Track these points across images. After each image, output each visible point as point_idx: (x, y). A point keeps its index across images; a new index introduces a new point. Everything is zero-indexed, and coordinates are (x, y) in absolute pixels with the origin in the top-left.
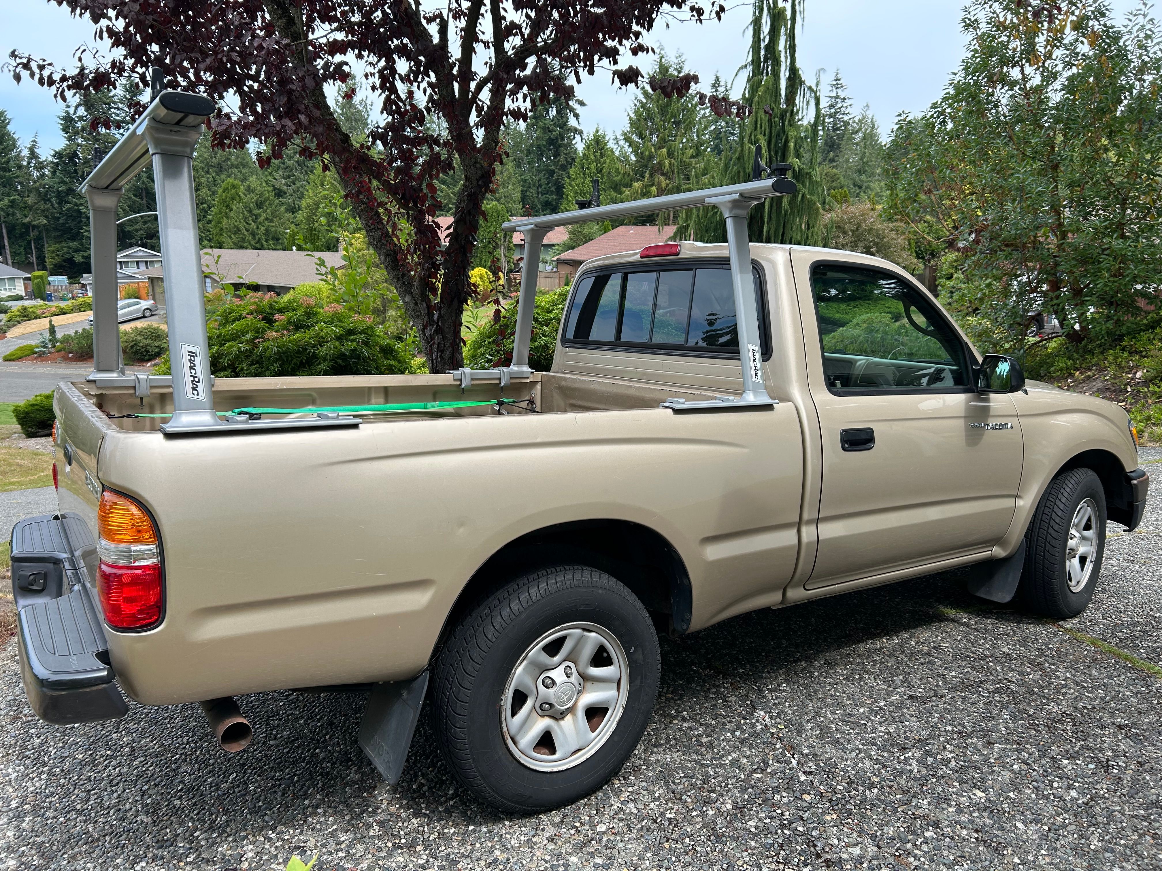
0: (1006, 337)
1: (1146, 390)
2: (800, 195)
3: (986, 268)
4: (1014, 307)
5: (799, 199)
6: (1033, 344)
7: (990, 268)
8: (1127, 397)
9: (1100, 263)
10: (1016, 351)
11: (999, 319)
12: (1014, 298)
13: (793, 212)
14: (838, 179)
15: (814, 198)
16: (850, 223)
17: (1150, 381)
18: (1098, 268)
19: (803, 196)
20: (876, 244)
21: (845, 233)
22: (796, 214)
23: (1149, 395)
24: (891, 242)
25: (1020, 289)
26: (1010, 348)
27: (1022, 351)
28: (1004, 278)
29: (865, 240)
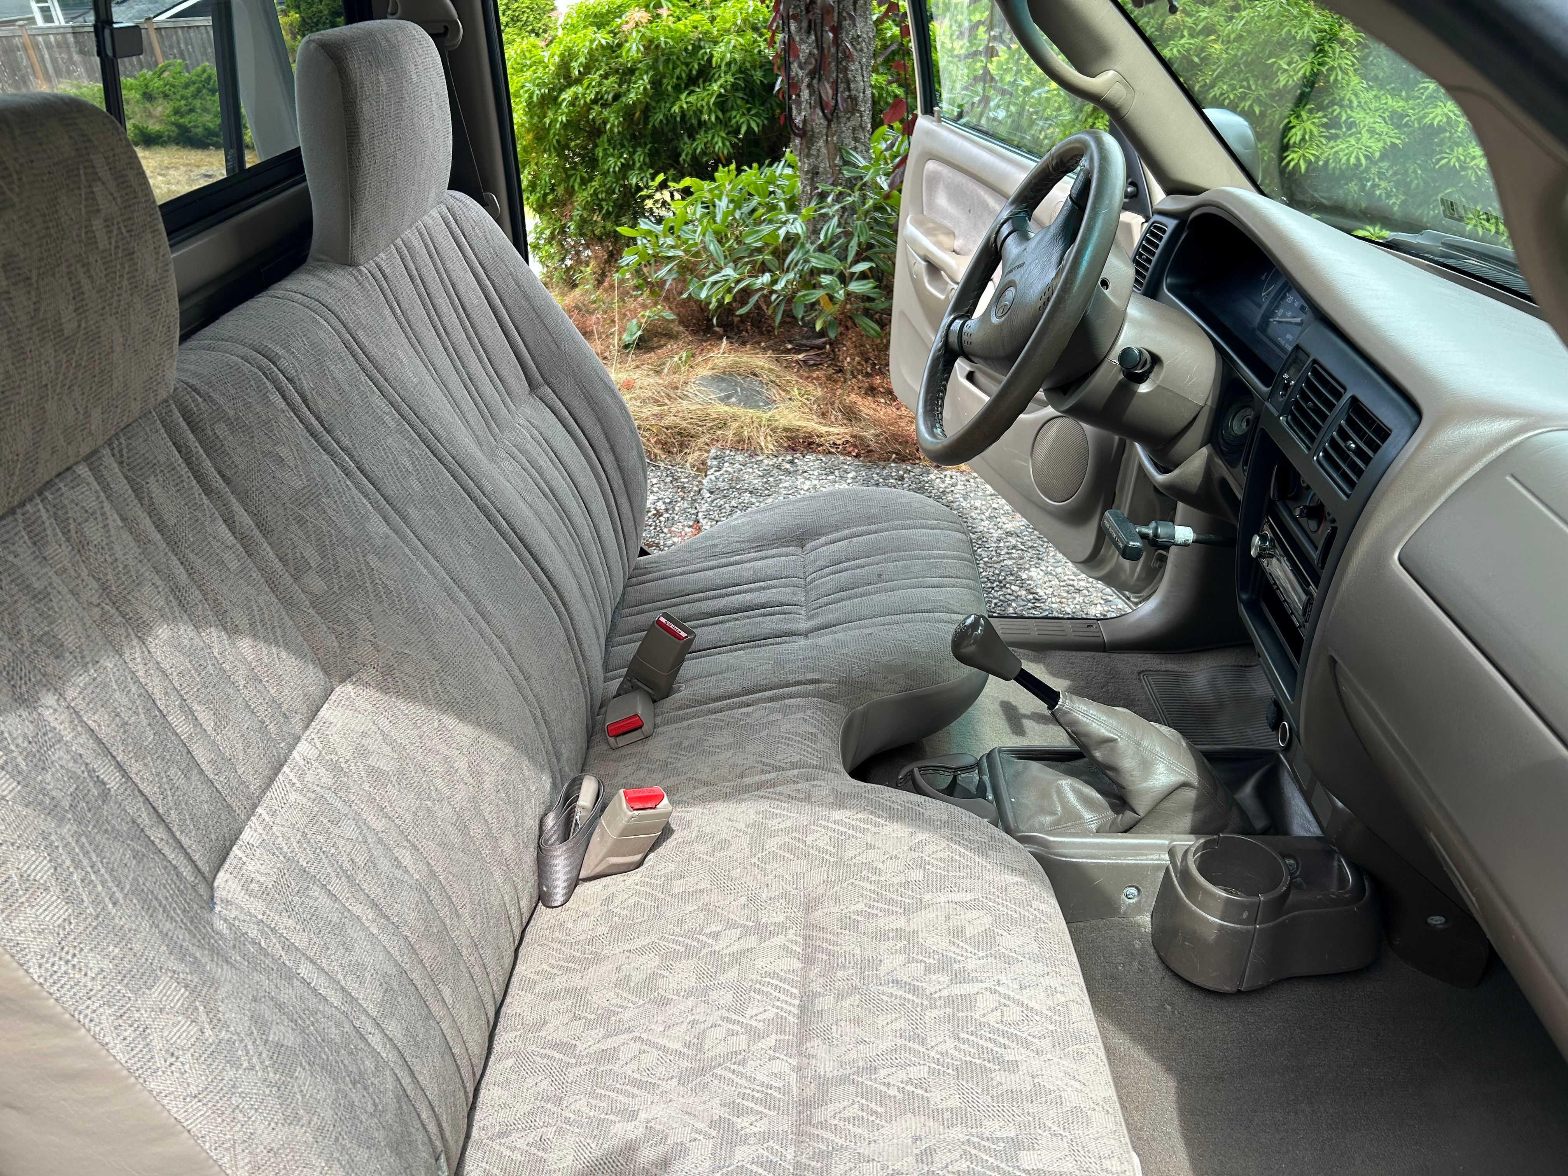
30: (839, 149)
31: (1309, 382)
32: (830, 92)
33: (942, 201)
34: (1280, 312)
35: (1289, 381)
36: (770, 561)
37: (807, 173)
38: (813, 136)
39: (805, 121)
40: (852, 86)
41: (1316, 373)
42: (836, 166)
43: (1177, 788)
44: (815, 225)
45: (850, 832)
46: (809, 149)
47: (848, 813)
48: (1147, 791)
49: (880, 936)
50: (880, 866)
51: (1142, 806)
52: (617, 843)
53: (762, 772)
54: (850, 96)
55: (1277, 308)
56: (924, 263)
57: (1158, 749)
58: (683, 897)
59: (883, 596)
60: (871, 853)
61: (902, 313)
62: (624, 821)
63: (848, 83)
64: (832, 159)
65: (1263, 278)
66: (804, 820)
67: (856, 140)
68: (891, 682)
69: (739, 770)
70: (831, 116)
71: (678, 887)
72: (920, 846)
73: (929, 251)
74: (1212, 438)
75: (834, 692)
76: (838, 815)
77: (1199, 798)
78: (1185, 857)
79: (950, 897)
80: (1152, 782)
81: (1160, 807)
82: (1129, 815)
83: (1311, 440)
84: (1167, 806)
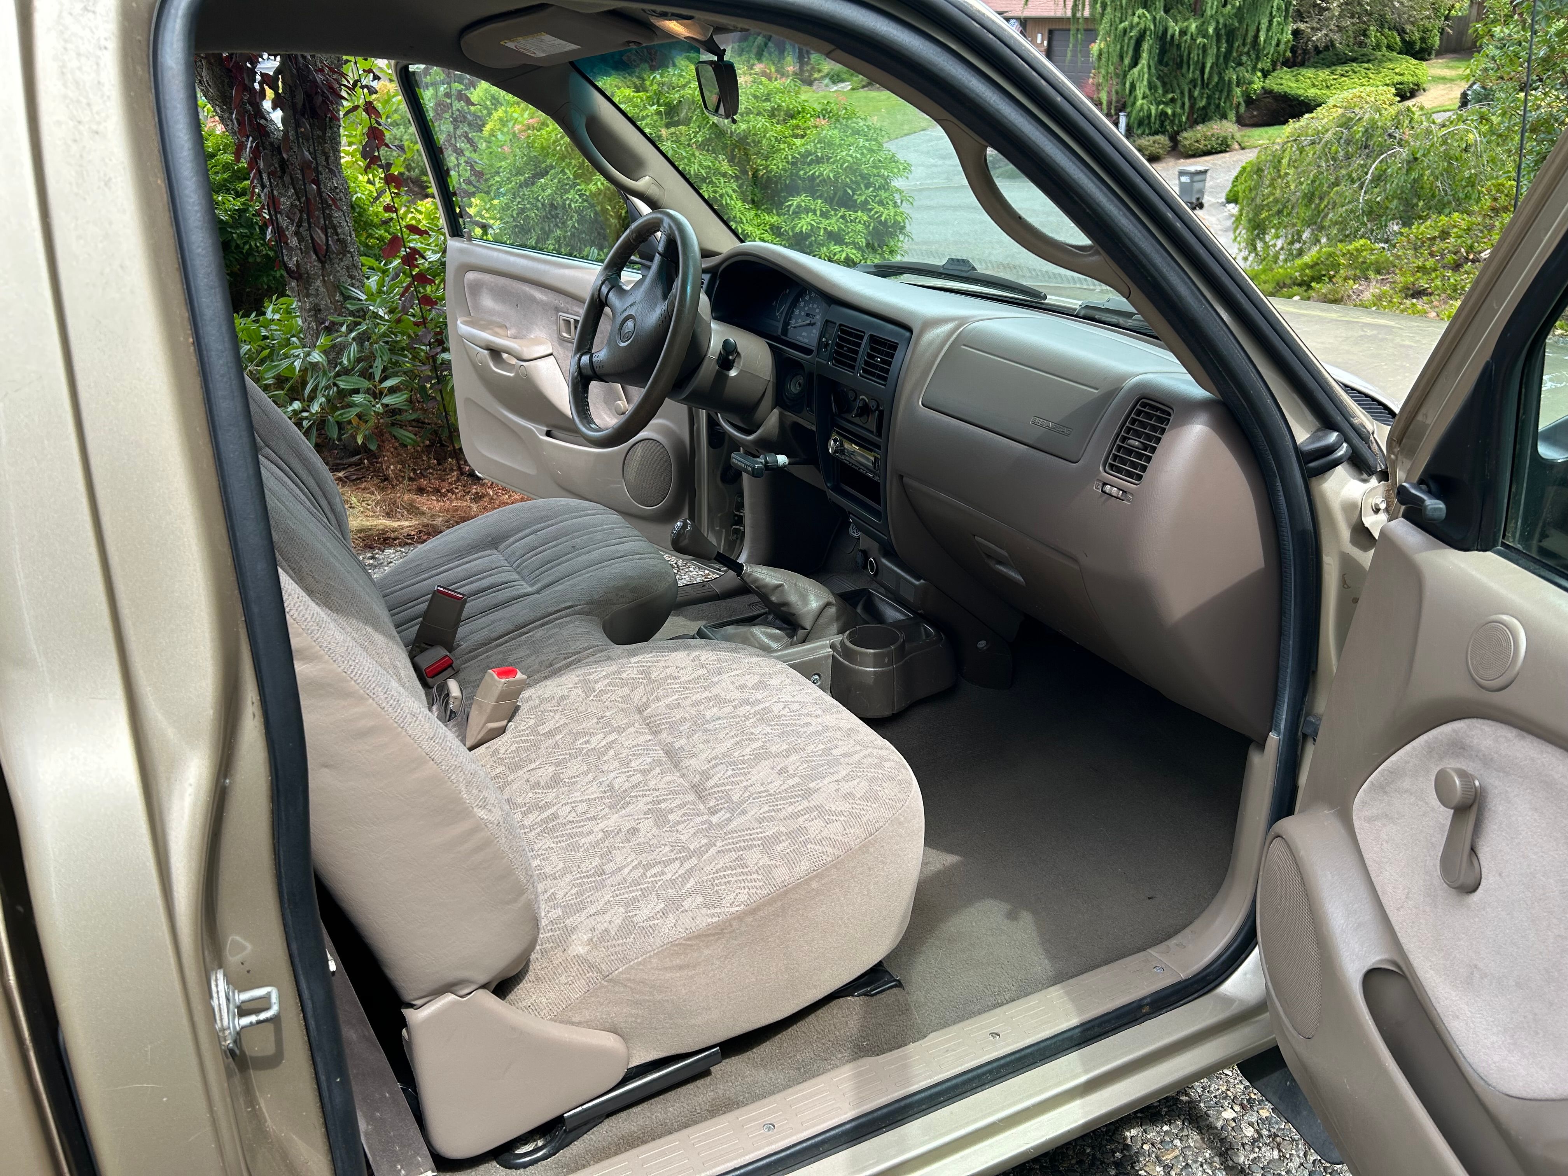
30: (337, 287)
31: (840, 338)
32: (323, 236)
33: (488, 302)
34: (793, 322)
35: (827, 342)
36: (475, 562)
37: (310, 310)
38: (309, 277)
39: (298, 265)
40: (339, 231)
41: (843, 331)
42: (338, 301)
43: (824, 608)
44: (334, 352)
45: (649, 664)
46: (307, 289)
47: (642, 657)
48: (808, 612)
49: (698, 703)
50: (677, 674)
51: (808, 624)
52: (496, 708)
53: (565, 659)
54: (338, 240)
55: (790, 319)
56: (486, 352)
57: (807, 586)
58: (550, 734)
59: (585, 557)
60: (668, 670)
61: (468, 400)
62: (500, 688)
63: (334, 228)
64: (331, 296)
65: (774, 304)
66: (614, 668)
67: (352, 277)
68: (622, 597)
69: (547, 663)
70: (324, 257)
71: (543, 729)
72: (698, 658)
73: (491, 342)
74: (780, 400)
75: (587, 610)
76: (634, 660)
77: (837, 611)
78: (842, 643)
79: (729, 674)
80: (809, 607)
81: (818, 622)
82: (801, 633)
83: (853, 367)
84: (821, 621)
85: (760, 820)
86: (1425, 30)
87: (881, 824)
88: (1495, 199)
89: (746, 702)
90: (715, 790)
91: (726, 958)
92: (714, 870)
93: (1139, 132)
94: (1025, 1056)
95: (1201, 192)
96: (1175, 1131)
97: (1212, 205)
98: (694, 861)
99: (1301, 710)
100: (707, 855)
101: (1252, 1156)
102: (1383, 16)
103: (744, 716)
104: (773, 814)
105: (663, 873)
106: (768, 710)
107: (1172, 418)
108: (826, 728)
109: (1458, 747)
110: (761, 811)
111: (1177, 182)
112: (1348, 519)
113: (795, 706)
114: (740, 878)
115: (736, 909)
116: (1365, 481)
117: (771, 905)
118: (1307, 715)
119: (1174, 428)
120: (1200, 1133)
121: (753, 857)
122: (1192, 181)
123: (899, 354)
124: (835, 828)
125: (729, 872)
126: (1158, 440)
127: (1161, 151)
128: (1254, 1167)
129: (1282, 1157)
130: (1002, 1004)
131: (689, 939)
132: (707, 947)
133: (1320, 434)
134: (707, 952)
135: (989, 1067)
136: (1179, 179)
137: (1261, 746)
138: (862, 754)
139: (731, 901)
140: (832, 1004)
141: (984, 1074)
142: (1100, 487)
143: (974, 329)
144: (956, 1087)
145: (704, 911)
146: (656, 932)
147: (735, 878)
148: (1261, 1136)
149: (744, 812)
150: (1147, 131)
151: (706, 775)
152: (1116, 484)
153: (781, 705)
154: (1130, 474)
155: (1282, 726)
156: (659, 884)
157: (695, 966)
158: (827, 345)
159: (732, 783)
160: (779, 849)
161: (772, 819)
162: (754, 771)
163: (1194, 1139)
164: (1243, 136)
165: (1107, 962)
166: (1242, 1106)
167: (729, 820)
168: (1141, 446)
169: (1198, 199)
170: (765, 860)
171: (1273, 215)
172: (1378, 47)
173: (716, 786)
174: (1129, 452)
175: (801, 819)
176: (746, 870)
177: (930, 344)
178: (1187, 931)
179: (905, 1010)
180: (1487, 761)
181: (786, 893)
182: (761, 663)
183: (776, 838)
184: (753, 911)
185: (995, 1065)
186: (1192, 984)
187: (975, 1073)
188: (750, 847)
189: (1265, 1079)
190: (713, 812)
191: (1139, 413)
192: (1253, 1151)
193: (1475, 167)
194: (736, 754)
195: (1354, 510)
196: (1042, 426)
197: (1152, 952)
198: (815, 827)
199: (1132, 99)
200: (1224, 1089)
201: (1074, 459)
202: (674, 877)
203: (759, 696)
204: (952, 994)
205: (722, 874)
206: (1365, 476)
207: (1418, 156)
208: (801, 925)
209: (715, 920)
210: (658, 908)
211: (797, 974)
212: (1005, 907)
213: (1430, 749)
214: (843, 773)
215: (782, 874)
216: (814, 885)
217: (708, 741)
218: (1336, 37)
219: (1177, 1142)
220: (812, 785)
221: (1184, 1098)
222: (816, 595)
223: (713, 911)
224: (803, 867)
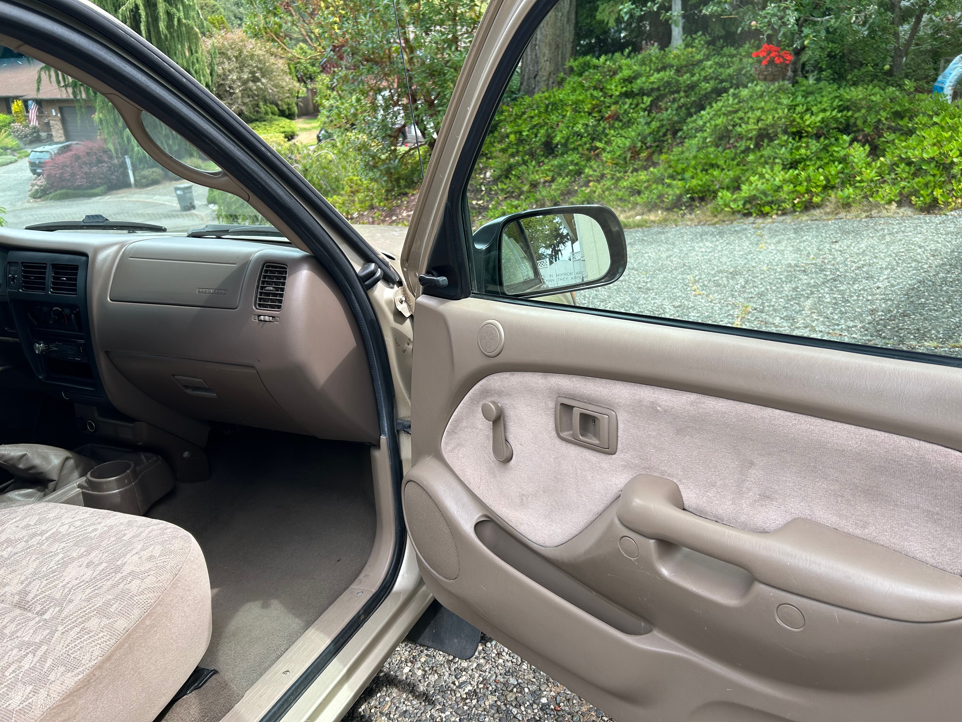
0: (382, 150)
1: (496, 187)
2: (176, 20)
3: (353, 83)
4: (383, 121)
5: (176, 23)
6: (404, 154)
7: (356, 83)
8: (483, 196)
9: (445, 74)
10: (392, 162)
11: (373, 133)
12: (382, 112)
13: (172, 37)
14: (218, 9)
15: (191, 22)
16: (232, 49)
17: (498, 179)
18: (445, 79)
19: (179, 20)
20: (260, 69)
21: (229, 59)
22: (176, 39)
23: (500, 192)
24: (273, 67)
25: (385, 103)
26: (387, 158)
27: (397, 161)
28: (371, 93)
29: (249, 65)
31: (25, 272)
35: (13, 276)
41: (25, 267)
43: (65, 462)
48: (53, 468)
51: (55, 476)
57: (46, 450)
77: (75, 462)
78: (89, 482)
79: (10, 523)
80: (53, 464)
81: (62, 474)
82: (51, 485)
83: (43, 289)
84: (64, 472)
85: (88, 600)
86: (288, 104)
87: (180, 566)
88: (351, 187)
89: (34, 535)
90: (37, 598)
91: (97, 700)
92: (65, 645)
93: (141, 166)
94: (308, 675)
95: (191, 199)
96: (384, 694)
97: (200, 206)
98: (44, 648)
99: (393, 417)
100: (54, 639)
101: (426, 684)
102: (265, 97)
103: (38, 543)
104: (96, 591)
105: (20, 667)
106: (58, 532)
107: (288, 270)
108: (111, 528)
109: (486, 393)
110: (85, 594)
111: (175, 194)
112: (390, 309)
113: (78, 523)
114: (90, 641)
115: (95, 662)
116: (392, 288)
117: (120, 649)
118: (397, 420)
119: (292, 274)
120: (397, 687)
121: (93, 623)
122: (185, 193)
123: (81, 274)
124: (150, 581)
125: (79, 641)
126: (284, 284)
127: (159, 177)
128: (429, 689)
129: (440, 676)
130: (282, 655)
131: (64, 699)
132: (80, 698)
133: (366, 266)
134: (80, 702)
135: (291, 691)
136: (176, 192)
137: (377, 446)
138: (147, 532)
139: (89, 659)
140: (174, 706)
141: (289, 697)
142: (257, 318)
143: (132, 248)
144: (275, 713)
145: (70, 674)
146: (33, 707)
147: (85, 643)
148: (426, 671)
149: (71, 601)
150: (146, 166)
151: (24, 593)
152: (266, 314)
153: (66, 527)
154: (272, 307)
155: (386, 430)
156: (21, 675)
157: (75, 716)
158: (13, 279)
159: (50, 589)
160: (112, 610)
161: (97, 595)
162: (65, 574)
163: (395, 692)
164: (206, 166)
165: (330, 604)
166: (412, 662)
167: (61, 611)
168: (274, 289)
169: (191, 203)
170: (105, 621)
171: (238, 207)
172: (266, 113)
173: (36, 596)
174: (268, 294)
175: (121, 586)
176: (92, 634)
177: (105, 260)
178: (367, 567)
179: (225, 686)
180: (500, 393)
181: (129, 635)
182: (34, 507)
183: (108, 604)
184: (109, 658)
185: (293, 688)
186: (380, 593)
187: (283, 700)
188: (89, 619)
189: (422, 636)
190: (41, 613)
191: (266, 271)
192: (425, 681)
193: (337, 172)
194: (44, 569)
195: (391, 303)
196: (205, 293)
197: (353, 586)
198: (134, 586)
199: (130, 147)
200: (399, 658)
201: (234, 307)
202: (32, 665)
203: (44, 528)
204: (249, 664)
205: (73, 645)
206: (391, 285)
207: (307, 167)
208: (145, 653)
209: (80, 677)
210: (28, 691)
211: (151, 690)
212: (259, 603)
213: (472, 401)
214: (140, 547)
215: (122, 624)
216: (148, 622)
217: (15, 571)
218: (243, 108)
219: (387, 699)
220: (119, 563)
221: (382, 674)
222: (56, 455)
223: (76, 671)
224: (136, 613)
